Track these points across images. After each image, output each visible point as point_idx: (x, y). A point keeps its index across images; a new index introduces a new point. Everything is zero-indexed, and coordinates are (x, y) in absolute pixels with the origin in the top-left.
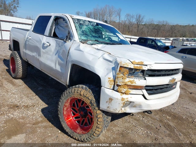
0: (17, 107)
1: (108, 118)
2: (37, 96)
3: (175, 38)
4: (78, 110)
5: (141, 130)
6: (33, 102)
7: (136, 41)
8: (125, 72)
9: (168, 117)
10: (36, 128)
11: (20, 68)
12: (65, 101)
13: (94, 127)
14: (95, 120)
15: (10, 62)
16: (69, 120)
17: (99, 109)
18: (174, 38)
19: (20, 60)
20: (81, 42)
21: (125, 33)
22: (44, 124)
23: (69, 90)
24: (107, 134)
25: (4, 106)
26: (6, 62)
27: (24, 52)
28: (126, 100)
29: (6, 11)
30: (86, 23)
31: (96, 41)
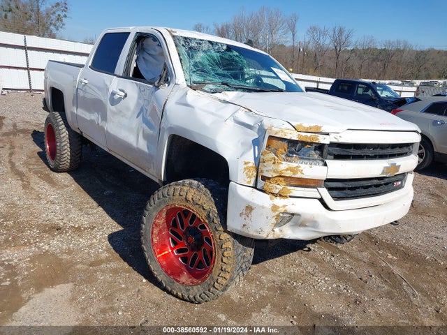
0: (57, 230)
1: (245, 251)
2: (100, 209)
3: (426, 81)
4: (184, 233)
5: (324, 283)
6: (92, 219)
7: (328, 87)
8: (280, 150)
9: (390, 256)
10: (96, 272)
11: (66, 147)
12: (155, 214)
13: (216, 271)
14: (217, 255)
15: (45, 136)
16: (163, 254)
17: (225, 231)
18: (423, 81)
19: (64, 130)
20: (191, 87)
21: (306, 70)
22: (113, 265)
23: (164, 191)
24: (248, 288)
25: (31, 228)
26: (37, 136)
27: (72, 113)
28: (282, 210)
29: (41, 27)
30: (204, 47)
31: (224, 84)
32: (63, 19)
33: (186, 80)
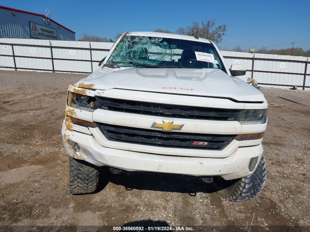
28: (67, 138)
30: (144, 41)
31: (130, 63)
32: (222, 36)
33: (108, 61)
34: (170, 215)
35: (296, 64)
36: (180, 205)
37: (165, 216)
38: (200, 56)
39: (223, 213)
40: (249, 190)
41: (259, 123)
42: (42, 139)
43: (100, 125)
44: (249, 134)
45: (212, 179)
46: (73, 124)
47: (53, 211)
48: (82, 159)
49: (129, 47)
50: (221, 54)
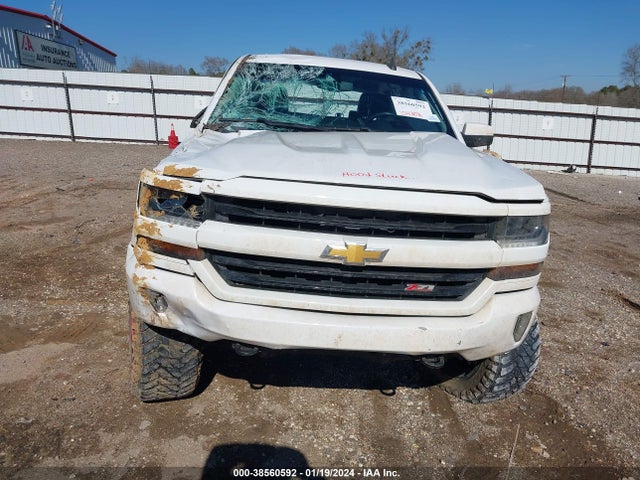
28: (140, 282)
30: (285, 74)
31: (260, 121)
32: (424, 62)
33: (211, 117)
34: (352, 437)
35: (574, 119)
36: (370, 414)
37: (341, 438)
38: (403, 106)
39: (457, 427)
40: (507, 379)
41: (533, 244)
42: (64, 286)
43: (213, 255)
44: (514, 267)
45: (442, 359)
46: (152, 254)
47: (105, 438)
48: (171, 326)
49: (254, 87)
50: (445, 100)
